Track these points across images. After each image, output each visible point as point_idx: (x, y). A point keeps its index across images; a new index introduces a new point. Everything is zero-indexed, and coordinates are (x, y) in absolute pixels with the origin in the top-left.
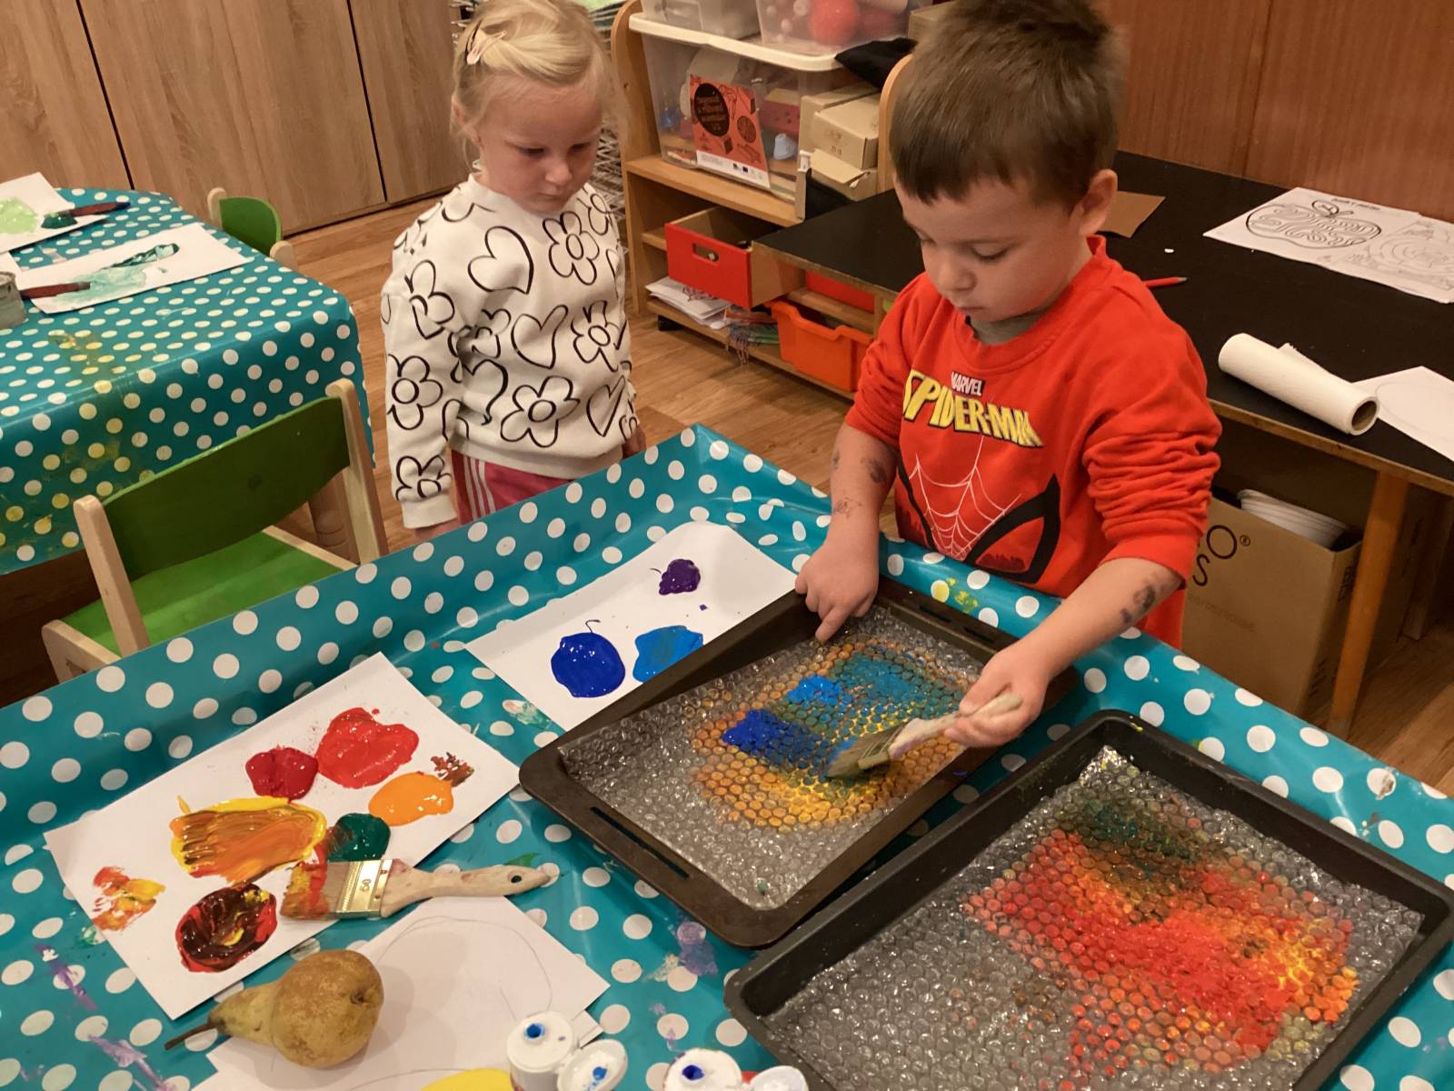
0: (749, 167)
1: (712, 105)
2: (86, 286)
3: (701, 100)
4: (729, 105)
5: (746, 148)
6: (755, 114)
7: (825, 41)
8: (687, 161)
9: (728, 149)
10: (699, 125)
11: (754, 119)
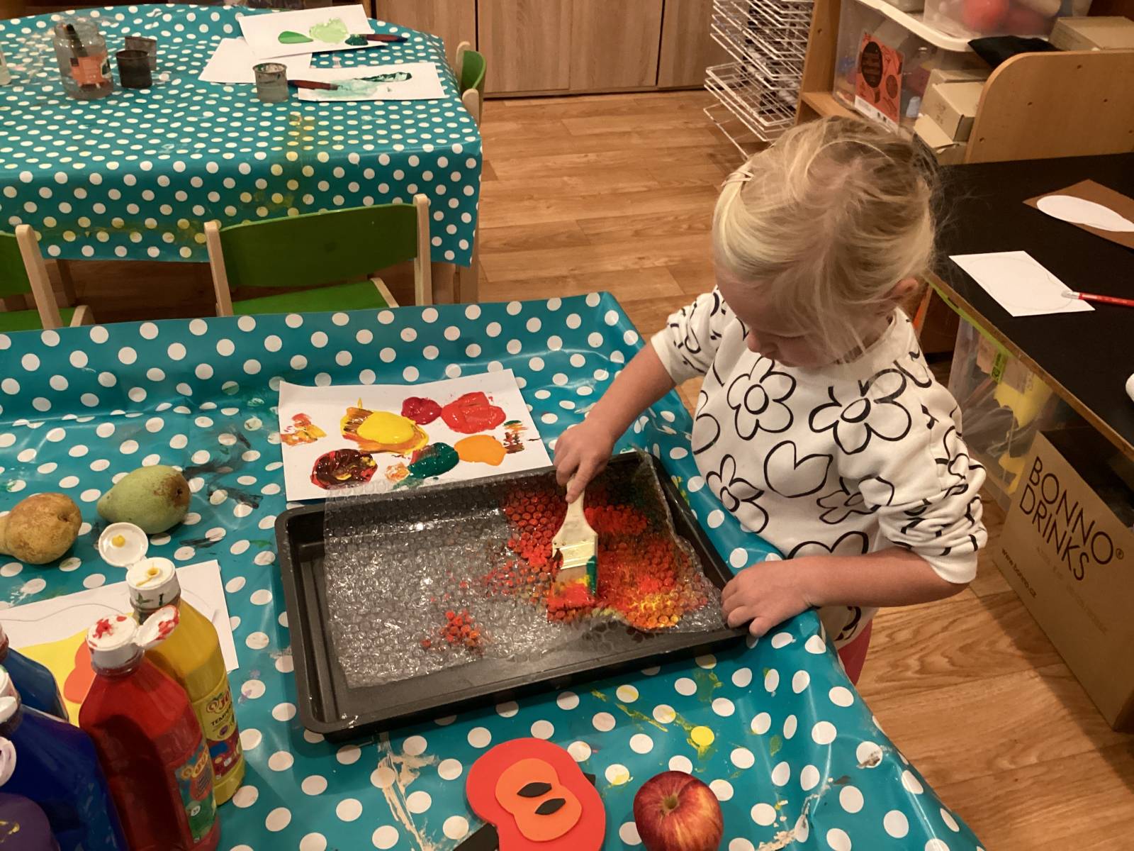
0: (888, 119)
1: (874, 61)
2: (335, 88)
3: (868, 55)
4: (884, 63)
5: (889, 101)
6: (900, 75)
7: (969, 27)
8: (848, 102)
9: (876, 101)
10: (861, 74)
11: (899, 79)
